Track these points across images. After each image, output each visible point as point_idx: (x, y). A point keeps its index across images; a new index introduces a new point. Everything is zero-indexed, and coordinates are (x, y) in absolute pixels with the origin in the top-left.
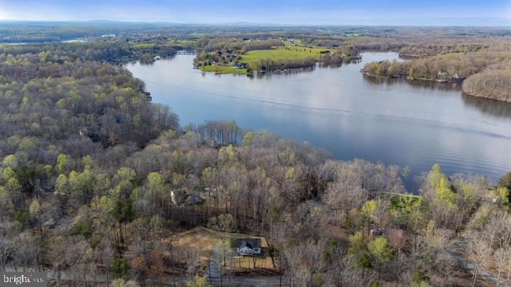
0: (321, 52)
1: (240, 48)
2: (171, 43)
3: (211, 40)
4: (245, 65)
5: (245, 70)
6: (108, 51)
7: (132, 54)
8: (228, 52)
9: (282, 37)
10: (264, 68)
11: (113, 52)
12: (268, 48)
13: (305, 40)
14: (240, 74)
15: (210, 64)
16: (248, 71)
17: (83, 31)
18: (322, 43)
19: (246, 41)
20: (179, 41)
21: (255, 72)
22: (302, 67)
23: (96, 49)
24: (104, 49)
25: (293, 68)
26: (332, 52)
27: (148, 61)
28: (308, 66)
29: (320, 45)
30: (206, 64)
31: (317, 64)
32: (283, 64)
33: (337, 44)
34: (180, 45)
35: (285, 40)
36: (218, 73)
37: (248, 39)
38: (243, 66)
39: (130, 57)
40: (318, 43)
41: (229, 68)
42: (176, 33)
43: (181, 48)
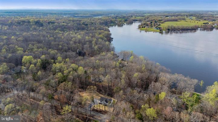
0: (204, 23)
1: (161, 21)
2: (133, 18)
3: (150, 17)
4: (160, 28)
5: (159, 30)
6: (106, 21)
7: (115, 22)
8: (156, 22)
9: (186, 16)
10: (169, 30)
11: (108, 21)
12: (176, 20)
13: (198, 17)
14: (156, 32)
15: (145, 27)
16: (160, 31)
17: (103, 13)
18: (206, 19)
19: (167, 17)
20: (137, 17)
21: (164, 31)
22: (189, 30)
23: (102, 20)
24: (105, 20)
25: (184, 30)
26: (210, 23)
27: (120, 25)
28: (193, 30)
29: (205, 20)
30: (143, 27)
31: (199, 29)
32: (179, 28)
33: (215, 19)
34: (136, 19)
35: (187, 17)
36: (146, 31)
37: (168, 17)
38: (159, 28)
39: (114, 24)
40: (204, 19)
41: (152, 29)
42: (138, 14)
43: (137, 20)
